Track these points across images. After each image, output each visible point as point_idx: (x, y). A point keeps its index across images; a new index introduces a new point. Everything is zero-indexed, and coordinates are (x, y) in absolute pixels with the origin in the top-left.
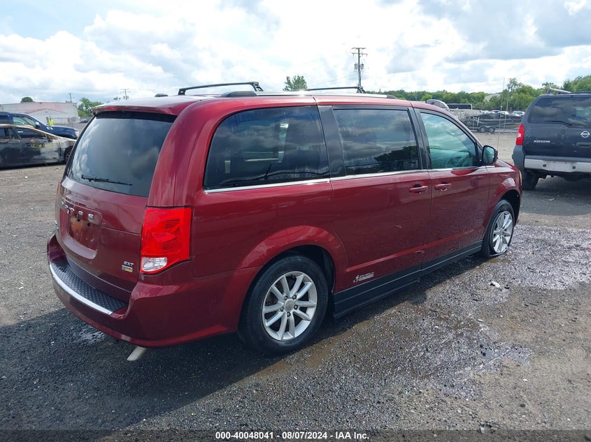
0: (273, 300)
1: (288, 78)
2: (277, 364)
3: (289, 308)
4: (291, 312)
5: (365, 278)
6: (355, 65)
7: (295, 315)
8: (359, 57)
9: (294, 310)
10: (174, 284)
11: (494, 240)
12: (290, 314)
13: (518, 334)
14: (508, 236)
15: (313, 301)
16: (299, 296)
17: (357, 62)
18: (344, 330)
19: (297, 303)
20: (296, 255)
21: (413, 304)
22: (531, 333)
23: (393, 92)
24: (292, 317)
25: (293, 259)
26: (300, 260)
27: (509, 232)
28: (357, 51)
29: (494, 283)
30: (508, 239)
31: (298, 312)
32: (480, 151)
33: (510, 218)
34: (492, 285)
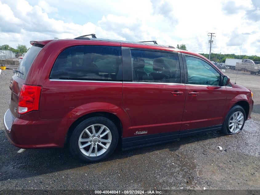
0: (86, 136)
1: (178, 45)
2: (84, 167)
3: (95, 142)
4: (96, 144)
5: (142, 133)
6: (209, 41)
7: (98, 145)
8: (211, 37)
9: (98, 143)
10: (27, 120)
11: (230, 126)
12: (95, 145)
13: (215, 175)
14: (241, 125)
15: (110, 140)
16: (101, 136)
17: (210, 40)
18: (127, 157)
19: (100, 140)
20: (100, 116)
21: (169, 150)
22: (222, 176)
23: (229, 54)
24: (96, 146)
25: (98, 118)
26: (102, 119)
27: (241, 123)
28: (211, 35)
29: (219, 147)
30: (240, 126)
31: (100, 144)
32: (222, 78)
33: (242, 115)
34: (218, 148)
